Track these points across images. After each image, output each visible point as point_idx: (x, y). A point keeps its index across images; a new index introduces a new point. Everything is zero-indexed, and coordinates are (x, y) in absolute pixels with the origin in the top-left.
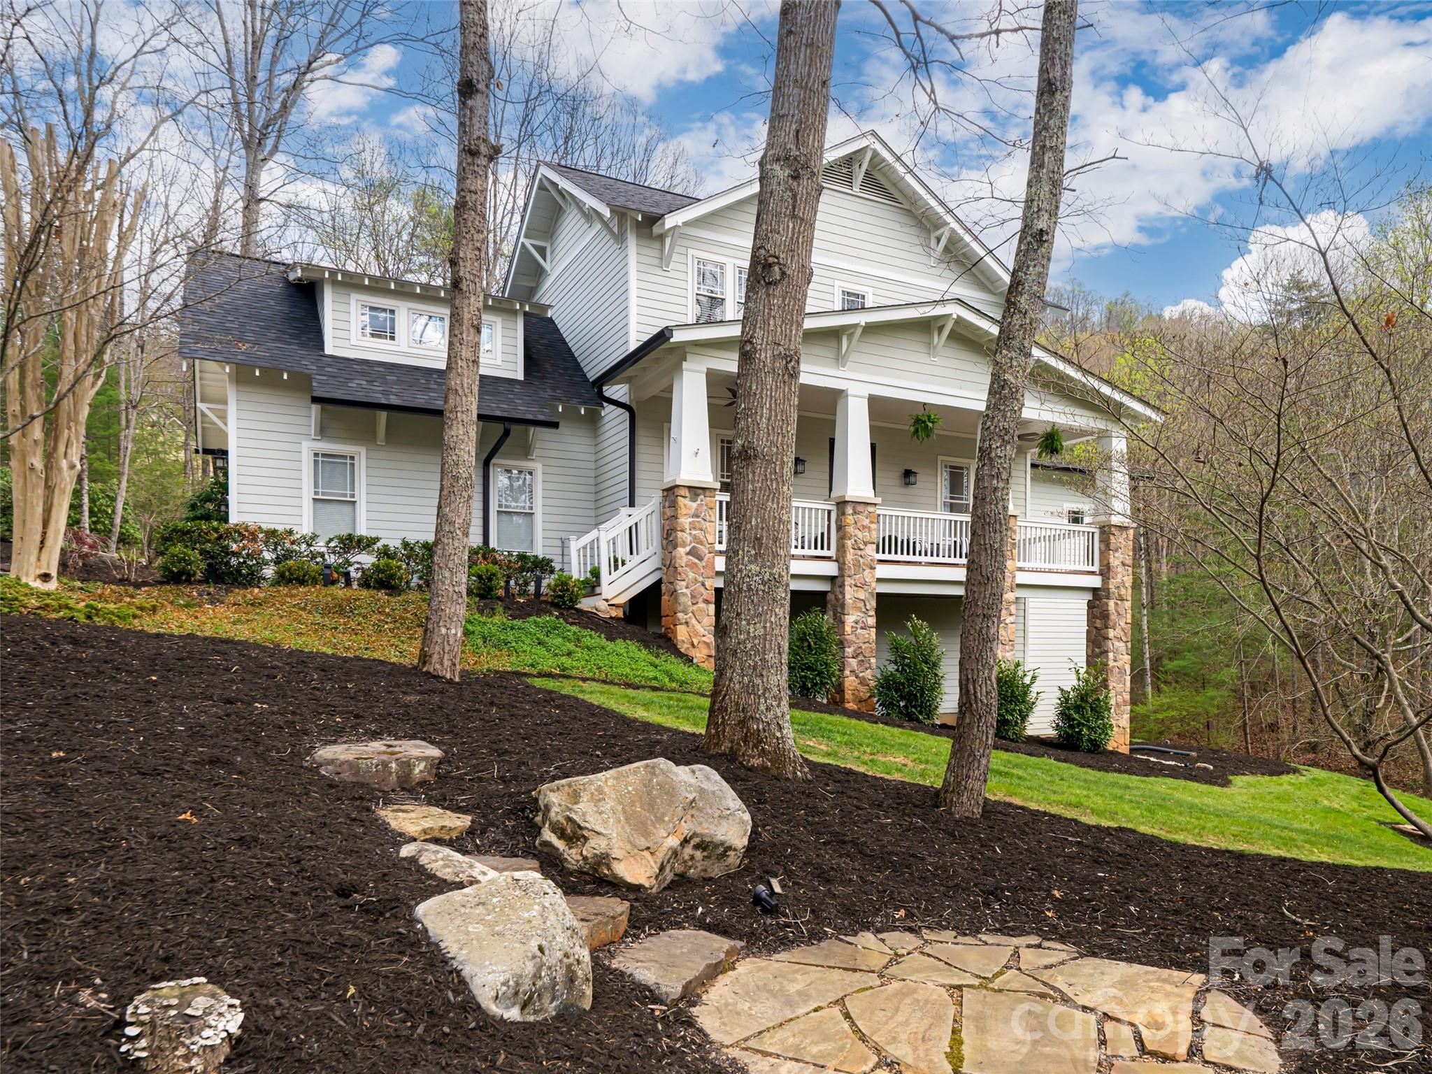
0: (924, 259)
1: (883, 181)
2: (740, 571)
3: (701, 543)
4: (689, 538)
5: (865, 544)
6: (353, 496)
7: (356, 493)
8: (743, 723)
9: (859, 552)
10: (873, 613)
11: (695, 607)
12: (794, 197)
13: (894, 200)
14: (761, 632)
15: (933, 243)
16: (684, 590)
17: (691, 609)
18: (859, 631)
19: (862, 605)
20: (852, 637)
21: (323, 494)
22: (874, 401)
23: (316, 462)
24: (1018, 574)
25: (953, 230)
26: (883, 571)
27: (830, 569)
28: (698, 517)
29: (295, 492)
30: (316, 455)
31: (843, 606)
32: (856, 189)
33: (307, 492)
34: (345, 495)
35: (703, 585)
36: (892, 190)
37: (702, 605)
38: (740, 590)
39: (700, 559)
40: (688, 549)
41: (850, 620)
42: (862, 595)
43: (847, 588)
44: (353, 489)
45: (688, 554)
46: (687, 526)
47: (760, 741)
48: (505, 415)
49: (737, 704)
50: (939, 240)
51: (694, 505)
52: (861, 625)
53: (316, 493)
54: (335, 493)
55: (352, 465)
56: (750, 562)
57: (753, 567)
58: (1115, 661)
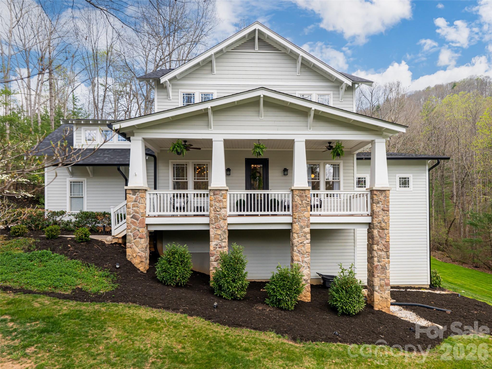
0: (294, 73)
1: (270, 43)
3: (137, 213)
4: (132, 211)
5: (221, 208)
6: (82, 195)
7: (83, 194)
9: (218, 213)
10: (225, 241)
11: (135, 241)
13: (277, 50)
15: (298, 64)
16: (130, 233)
17: (133, 241)
18: (218, 249)
19: (219, 237)
20: (215, 252)
21: (73, 195)
22: (226, 142)
23: (71, 185)
24: (311, 218)
26: (230, 220)
28: (136, 202)
29: (64, 195)
30: (71, 182)
32: (257, 49)
33: (68, 195)
34: (80, 195)
35: (139, 231)
36: (275, 46)
37: (138, 239)
39: (137, 220)
40: (131, 216)
41: (213, 244)
42: (219, 232)
43: (211, 229)
44: (82, 193)
45: (132, 218)
46: (131, 206)
48: (118, 163)
51: (134, 197)
52: (219, 246)
53: (71, 195)
54: (76, 194)
55: (82, 184)
58: (379, 261)
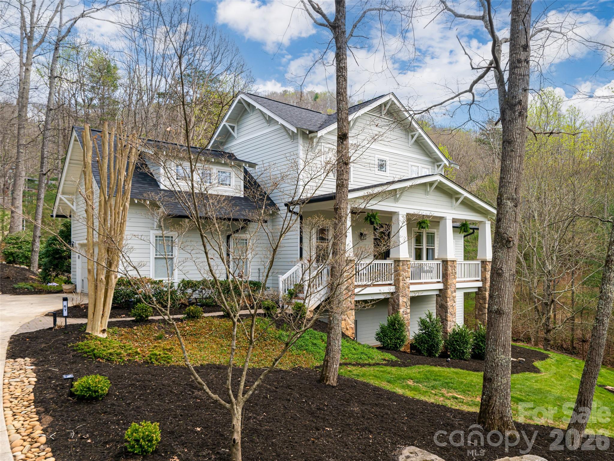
0: (406, 144)
2: (498, 358)
3: (350, 284)
4: (346, 282)
5: (406, 278)
6: (172, 255)
7: (174, 254)
8: (501, 418)
9: (404, 282)
10: (409, 307)
12: (516, 214)
14: (506, 382)
15: (410, 137)
19: (405, 304)
21: (159, 255)
23: (156, 240)
25: (420, 134)
27: (392, 289)
29: (147, 255)
30: (156, 237)
31: (398, 305)
32: (383, 115)
33: (152, 255)
34: (169, 255)
35: (351, 302)
38: (498, 365)
39: (350, 291)
40: (345, 287)
41: (401, 311)
42: (405, 300)
43: (400, 298)
44: (172, 252)
45: (346, 289)
47: (508, 425)
48: (245, 218)
49: (498, 410)
50: (413, 137)
52: (405, 313)
53: (156, 255)
54: (164, 254)
55: (172, 241)
56: (502, 354)
57: (503, 356)
